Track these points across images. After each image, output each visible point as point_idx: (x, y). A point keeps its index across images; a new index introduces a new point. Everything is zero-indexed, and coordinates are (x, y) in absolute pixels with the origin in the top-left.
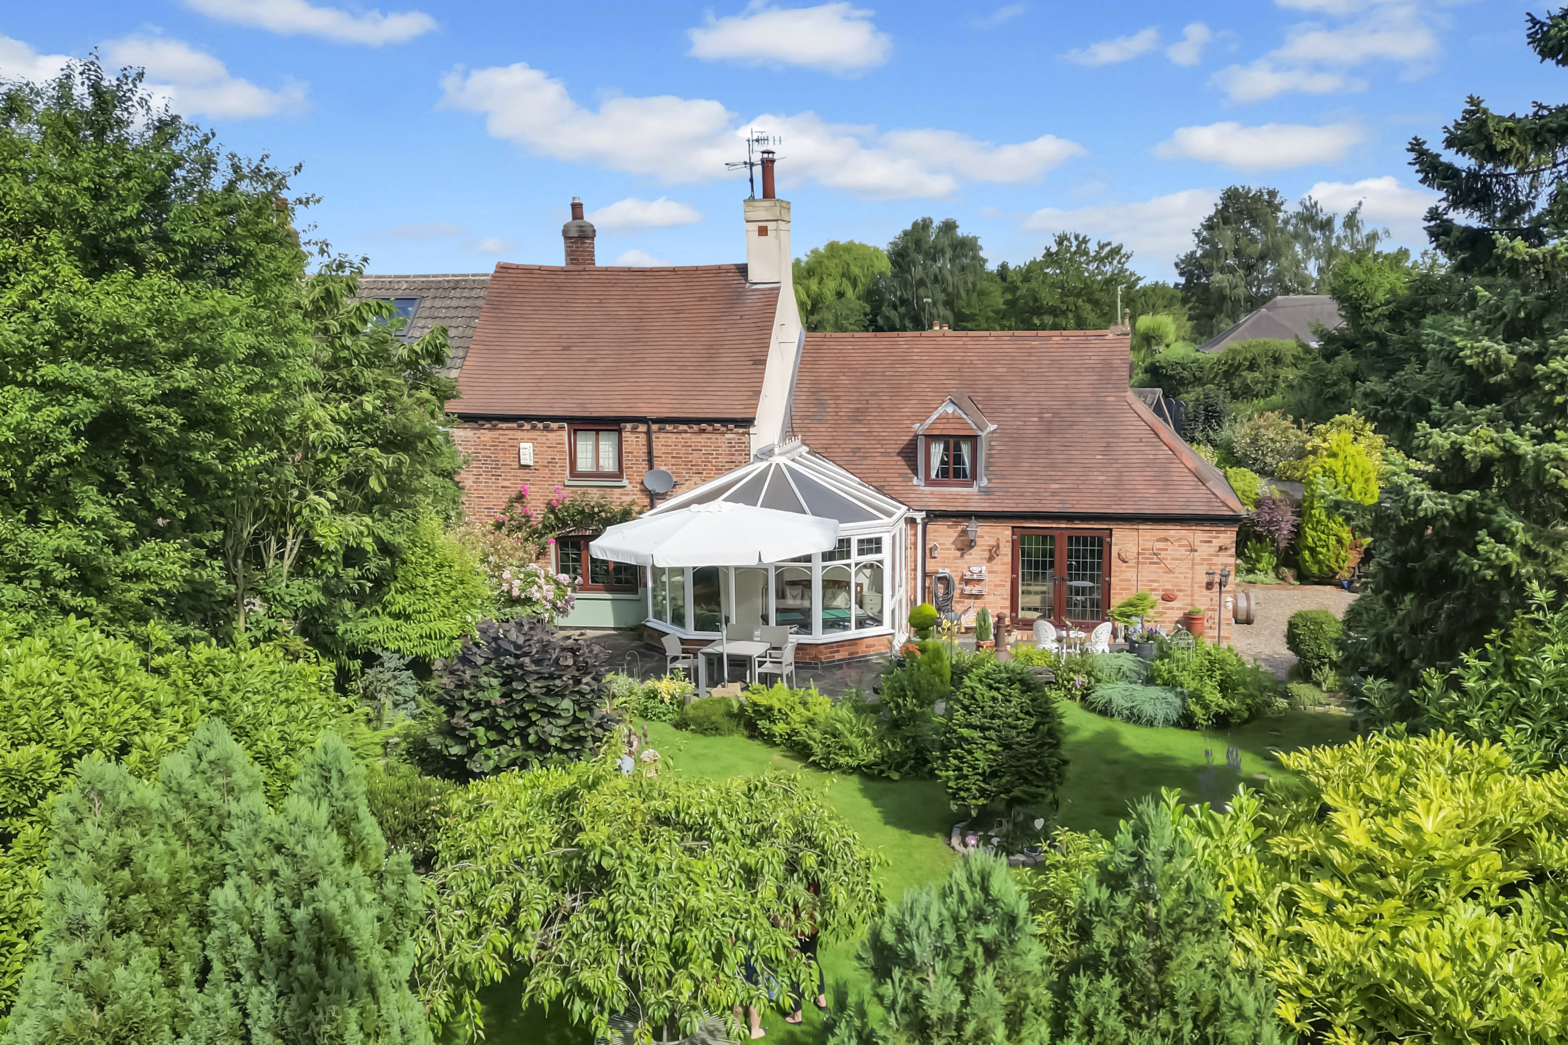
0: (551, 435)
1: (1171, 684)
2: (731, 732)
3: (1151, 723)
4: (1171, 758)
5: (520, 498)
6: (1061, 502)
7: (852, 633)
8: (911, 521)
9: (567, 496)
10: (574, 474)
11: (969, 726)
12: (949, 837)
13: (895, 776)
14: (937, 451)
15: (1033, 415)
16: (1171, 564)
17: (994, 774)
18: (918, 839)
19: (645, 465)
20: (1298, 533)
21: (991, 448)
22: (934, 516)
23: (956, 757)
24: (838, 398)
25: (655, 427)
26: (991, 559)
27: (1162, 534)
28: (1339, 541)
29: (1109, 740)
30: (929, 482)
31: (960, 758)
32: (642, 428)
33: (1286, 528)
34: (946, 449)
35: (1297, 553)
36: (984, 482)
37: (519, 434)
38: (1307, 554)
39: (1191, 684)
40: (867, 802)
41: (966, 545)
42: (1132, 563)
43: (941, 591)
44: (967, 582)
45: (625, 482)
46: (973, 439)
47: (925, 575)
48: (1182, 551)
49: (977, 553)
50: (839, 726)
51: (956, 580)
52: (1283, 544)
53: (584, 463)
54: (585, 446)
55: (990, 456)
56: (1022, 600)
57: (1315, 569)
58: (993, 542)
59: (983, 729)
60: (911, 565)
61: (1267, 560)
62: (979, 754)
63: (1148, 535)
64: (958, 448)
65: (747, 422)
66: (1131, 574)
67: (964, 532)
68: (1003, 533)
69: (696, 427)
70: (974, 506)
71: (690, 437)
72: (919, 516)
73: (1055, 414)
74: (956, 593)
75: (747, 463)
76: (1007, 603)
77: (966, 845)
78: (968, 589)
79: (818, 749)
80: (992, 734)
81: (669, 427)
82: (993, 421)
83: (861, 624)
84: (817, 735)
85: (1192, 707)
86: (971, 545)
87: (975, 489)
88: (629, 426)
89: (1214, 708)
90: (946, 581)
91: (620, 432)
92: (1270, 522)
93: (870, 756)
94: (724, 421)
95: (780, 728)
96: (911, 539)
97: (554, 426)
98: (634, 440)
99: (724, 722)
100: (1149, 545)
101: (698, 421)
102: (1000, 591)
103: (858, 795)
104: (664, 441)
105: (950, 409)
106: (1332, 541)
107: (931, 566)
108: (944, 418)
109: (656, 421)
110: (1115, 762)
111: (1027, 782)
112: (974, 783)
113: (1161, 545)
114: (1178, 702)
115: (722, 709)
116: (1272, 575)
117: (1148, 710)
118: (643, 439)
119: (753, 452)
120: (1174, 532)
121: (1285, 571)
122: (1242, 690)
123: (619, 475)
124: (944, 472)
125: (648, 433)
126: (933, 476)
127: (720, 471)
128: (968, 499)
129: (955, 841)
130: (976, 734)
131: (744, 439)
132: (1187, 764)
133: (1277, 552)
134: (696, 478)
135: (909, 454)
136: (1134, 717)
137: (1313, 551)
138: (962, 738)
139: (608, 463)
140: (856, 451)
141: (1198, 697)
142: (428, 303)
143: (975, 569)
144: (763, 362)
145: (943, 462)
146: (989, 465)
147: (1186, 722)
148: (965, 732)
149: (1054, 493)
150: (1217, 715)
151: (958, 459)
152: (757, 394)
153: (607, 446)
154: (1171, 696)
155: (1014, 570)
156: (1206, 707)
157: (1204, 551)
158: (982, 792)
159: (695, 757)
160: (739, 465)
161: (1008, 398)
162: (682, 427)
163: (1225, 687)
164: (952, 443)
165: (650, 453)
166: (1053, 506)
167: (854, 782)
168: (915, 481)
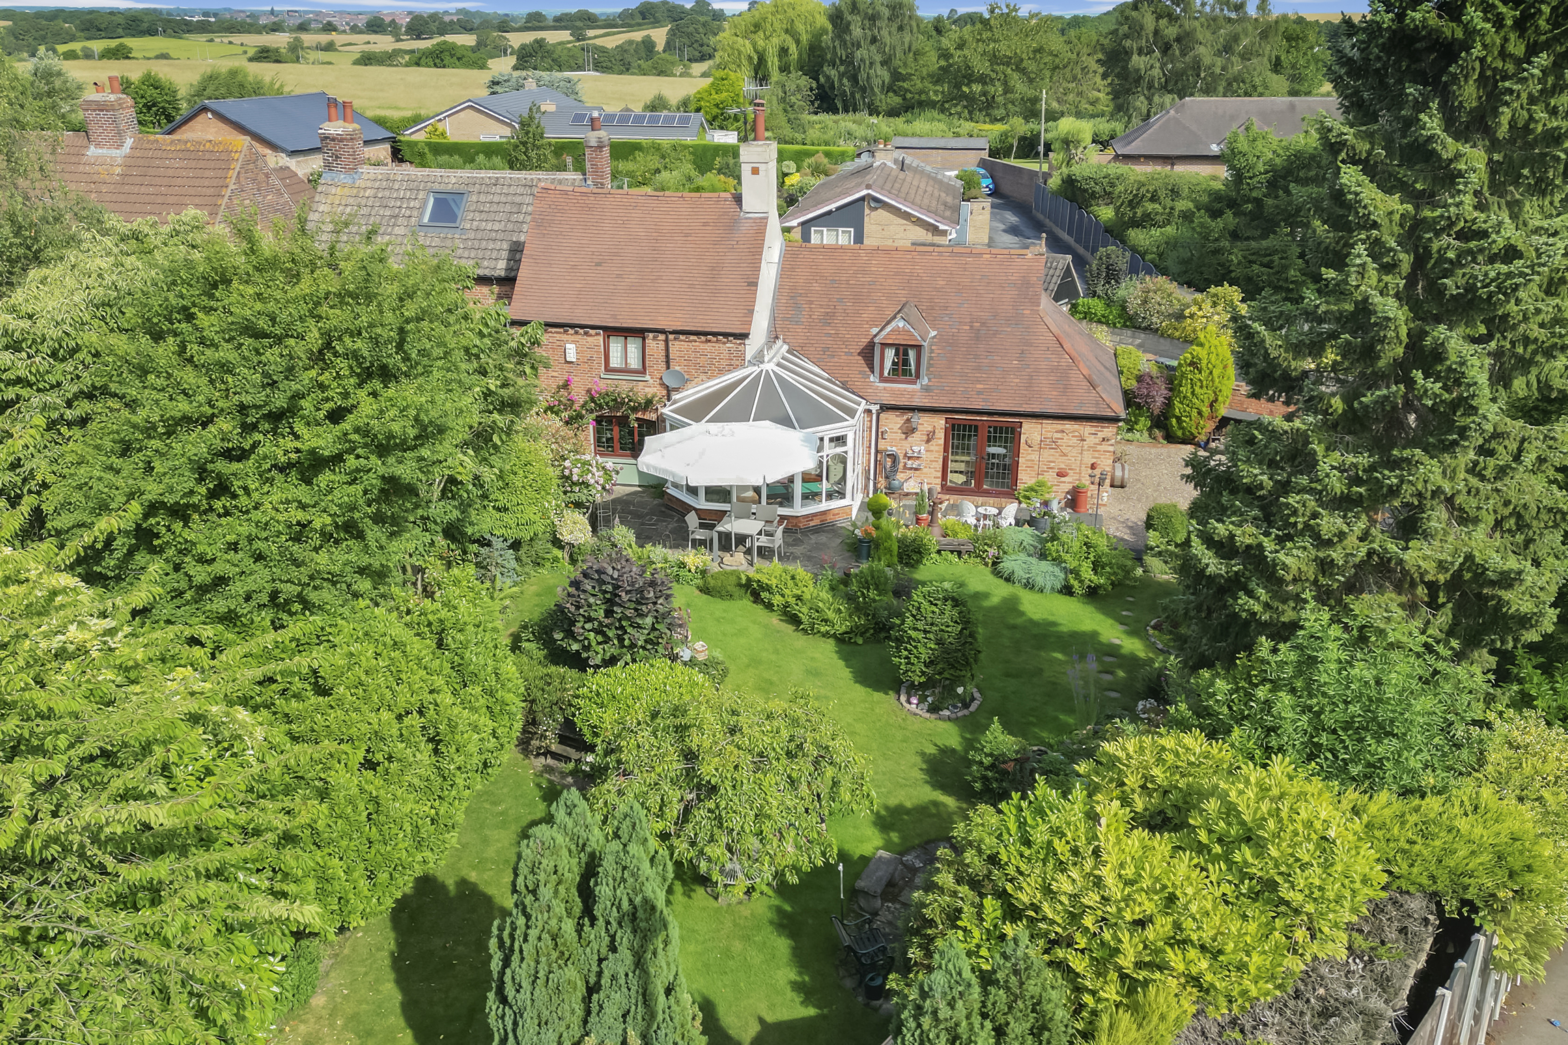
0: (590, 339)
1: (1058, 561)
2: (741, 598)
3: (1041, 591)
4: (1054, 624)
5: (566, 385)
6: (984, 400)
7: (824, 505)
8: (869, 412)
9: (602, 386)
10: (608, 369)
11: (915, 629)
12: (898, 693)
13: (860, 641)
14: (890, 354)
15: (965, 324)
16: (1065, 450)
17: (931, 662)
18: (878, 696)
19: (664, 365)
20: (1169, 404)
21: (932, 351)
22: (885, 408)
23: (906, 649)
24: (811, 302)
25: (671, 337)
26: (928, 441)
27: (1060, 427)
28: (1200, 413)
29: (1011, 605)
30: (883, 379)
31: (910, 651)
32: (662, 337)
33: (1159, 401)
34: (897, 354)
35: (1167, 418)
36: (925, 381)
37: (564, 337)
38: (1174, 421)
39: (1072, 564)
40: (841, 663)
41: (909, 431)
42: (1036, 448)
43: (889, 463)
44: (909, 458)
45: (648, 378)
46: (918, 348)
47: (877, 451)
48: (1075, 440)
49: (917, 436)
50: (821, 604)
51: (901, 456)
52: (1157, 412)
53: (616, 361)
54: (616, 346)
55: (931, 358)
56: (951, 466)
57: (1179, 433)
58: (930, 429)
59: (925, 632)
60: (866, 444)
61: (1144, 422)
62: (922, 650)
63: (1049, 427)
64: (906, 354)
65: (744, 336)
66: (1035, 456)
67: (908, 420)
68: (939, 422)
69: (703, 338)
70: (917, 402)
71: (698, 345)
72: (875, 408)
73: (983, 324)
74: (901, 465)
75: (743, 366)
76: (940, 474)
77: (909, 703)
78: (910, 463)
79: (805, 619)
80: (931, 636)
81: (682, 337)
82: (934, 329)
83: (830, 496)
84: (805, 610)
85: (1072, 581)
86: (913, 430)
87: (917, 387)
88: (651, 335)
89: (1087, 582)
90: (894, 458)
91: (644, 339)
92: (1148, 395)
93: (841, 627)
94: (726, 335)
95: (777, 600)
96: (867, 424)
97: (592, 332)
98: (655, 345)
99: (737, 592)
100: (1049, 435)
101: (706, 334)
102: (934, 465)
103: (835, 656)
104: (678, 347)
105: (901, 324)
106: (1194, 413)
107: (882, 445)
108: (896, 330)
109: (672, 333)
110: (1014, 627)
111: (953, 667)
112: (919, 667)
113: (1059, 435)
114: (1062, 576)
115: (733, 580)
116: (1146, 434)
117: (1040, 581)
118: (662, 345)
119: (748, 357)
120: (1069, 426)
121: (1157, 433)
122: (1108, 569)
123: (643, 371)
124: (894, 370)
125: (666, 341)
126: (886, 374)
127: (721, 372)
128: (912, 394)
129: (903, 698)
130: (921, 635)
131: (741, 348)
132: (1064, 629)
133: (1151, 417)
134: (703, 377)
135: (868, 353)
136: (1029, 585)
137: (1179, 419)
138: (910, 638)
139: (634, 362)
140: (825, 350)
141: (1076, 573)
142: (474, 198)
143: (916, 449)
144: (756, 284)
145: (894, 363)
146: (930, 366)
147: (1067, 590)
148: (913, 634)
149: (979, 393)
150: (1089, 587)
151: (906, 362)
152: (751, 312)
153: (633, 347)
154: (1057, 570)
155: (946, 450)
156: (1081, 582)
157: (1091, 440)
158: (923, 673)
159: (718, 620)
160: (736, 368)
161: (946, 308)
162: (692, 338)
163: (1096, 566)
164: (902, 350)
165: (667, 356)
166: (977, 404)
167: (831, 642)
168: (872, 378)
